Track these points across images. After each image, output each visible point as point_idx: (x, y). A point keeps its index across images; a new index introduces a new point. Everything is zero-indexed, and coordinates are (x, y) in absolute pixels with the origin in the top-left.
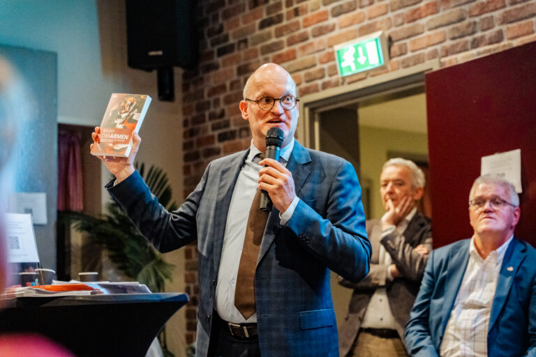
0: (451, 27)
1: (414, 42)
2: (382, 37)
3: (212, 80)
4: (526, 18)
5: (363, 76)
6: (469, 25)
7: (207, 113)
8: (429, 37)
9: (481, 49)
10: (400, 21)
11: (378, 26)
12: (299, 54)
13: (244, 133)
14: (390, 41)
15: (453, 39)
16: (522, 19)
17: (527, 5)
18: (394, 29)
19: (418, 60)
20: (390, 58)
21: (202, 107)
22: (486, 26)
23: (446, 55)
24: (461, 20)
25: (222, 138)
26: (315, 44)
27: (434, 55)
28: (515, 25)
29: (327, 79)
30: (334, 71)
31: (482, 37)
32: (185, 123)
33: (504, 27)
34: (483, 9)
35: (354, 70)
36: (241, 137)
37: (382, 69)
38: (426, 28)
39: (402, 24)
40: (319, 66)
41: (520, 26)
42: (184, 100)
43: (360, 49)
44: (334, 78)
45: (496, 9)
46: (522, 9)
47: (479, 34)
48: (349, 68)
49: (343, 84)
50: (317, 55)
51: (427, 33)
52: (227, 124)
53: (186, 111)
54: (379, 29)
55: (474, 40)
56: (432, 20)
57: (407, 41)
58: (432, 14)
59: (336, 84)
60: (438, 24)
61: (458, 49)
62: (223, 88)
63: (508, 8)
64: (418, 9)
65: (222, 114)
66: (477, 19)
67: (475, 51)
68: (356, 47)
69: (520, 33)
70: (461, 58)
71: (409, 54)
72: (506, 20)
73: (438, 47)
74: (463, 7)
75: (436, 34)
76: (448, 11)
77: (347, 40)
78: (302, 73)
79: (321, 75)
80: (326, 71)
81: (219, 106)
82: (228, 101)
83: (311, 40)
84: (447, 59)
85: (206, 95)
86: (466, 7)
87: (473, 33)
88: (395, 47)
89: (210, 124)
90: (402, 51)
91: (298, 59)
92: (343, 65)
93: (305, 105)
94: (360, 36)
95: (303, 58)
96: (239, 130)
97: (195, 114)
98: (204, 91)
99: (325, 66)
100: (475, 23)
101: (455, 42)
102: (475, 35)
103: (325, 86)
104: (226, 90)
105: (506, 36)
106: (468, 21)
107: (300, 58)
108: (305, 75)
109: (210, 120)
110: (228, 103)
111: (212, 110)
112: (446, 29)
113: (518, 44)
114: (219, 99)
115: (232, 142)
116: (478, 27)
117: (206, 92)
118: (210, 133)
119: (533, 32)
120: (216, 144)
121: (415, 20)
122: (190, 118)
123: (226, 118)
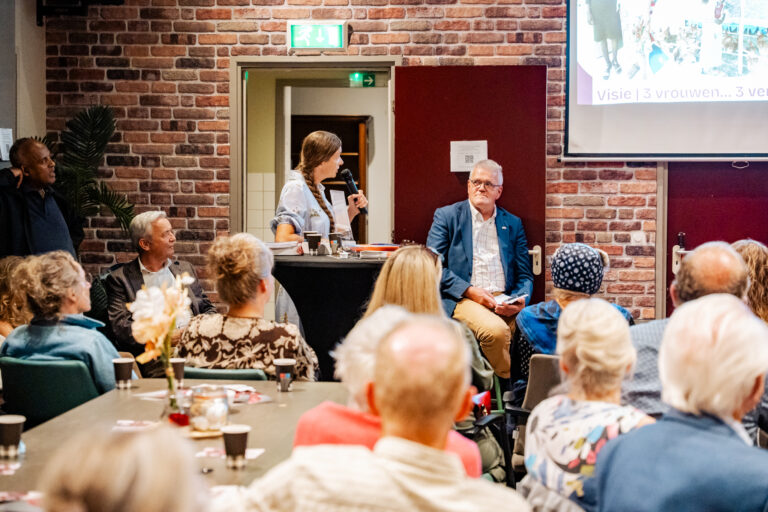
0: (416, 33)
1: (376, 37)
2: (345, 25)
3: (99, 14)
4: (488, 43)
5: (317, 53)
6: (434, 36)
7: (90, 46)
8: (393, 36)
9: (445, 57)
10: (363, 15)
11: (337, 13)
12: (234, 16)
13: (151, 76)
14: (350, 28)
15: (417, 43)
16: (483, 43)
17: (490, 34)
18: (353, 20)
19: (379, 52)
20: (349, 44)
21: (82, 38)
22: (450, 41)
23: (410, 55)
24: (427, 30)
25: (112, 75)
26: (258, 12)
27: (396, 51)
28: (476, 45)
29: (270, 45)
30: (282, 40)
31: (446, 48)
32: (51, 50)
33: (467, 45)
34: (448, 27)
35: (308, 45)
36: (144, 79)
37: (341, 51)
38: (389, 28)
39: (364, 18)
40: (260, 33)
41: (482, 48)
43: (320, 30)
44: (280, 48)
45: (460, 30)
46: (485, 35)
47: (442, 45)
48: (303, 42)
49: (291, 55)
50: (259, 22)
51: (390, 32)
52: (125, 63)
53: (51, 37)
54: (339, 18)
55: (438, 49)
56: (396, 23)
57: (370, 34)
58: (397, 18)
59: (284, 53)
60: (404, 27)
61: (422, 52)
62: (119, 26)
63: (472, 32)
64: (383, 10)
66: (442, 33)
67: (438, 57)
68: (315, 28)
69: (482, 53)
70: (425, 60)
71: (370, 45)
72: (469, 40)
73: (402, 46)
74: (429, 20)
75: (400, 35)
76: (413, 20)
77: (299, 18)
78: (238, 34)
79: (263, 41)
80: (270, 39)
81: (112, 42)
82: (127, 40)
83: (251, 6)
84: (411, 57)
85: (88, 28)
86: (432, 21)
87: (437, 43)
88: (356, 36)
89: (95, 58)
90: (363, 41)
91: (233, 20)
92: (296, 39)
93: (239, 64)
94: (317, 18)
95: (241, 21)
96: (144, 72)
97: (68, 43)
98: (85, 23)
99: (269, 34)
100: (440, 35)
101: (419, 45)
102: (440, 45)
103: (267, 52)
104: (124, 29)
105: (468, 51)
106: (432, 32)
107: (236, 20)
108: (242, 37)
109: (94, 53)
110: (125, 42)
111: (98, 44)
112: (410, 33)
113: (478, 61)
114: (112, 35)
115: (131, 82)
116: (444, 39)
117: (88, 24)
118: (95, 67)
119: (492, 55)
120: (106, 80)
121: (378, 18)
122: (59, 46)
123: (122, 56)
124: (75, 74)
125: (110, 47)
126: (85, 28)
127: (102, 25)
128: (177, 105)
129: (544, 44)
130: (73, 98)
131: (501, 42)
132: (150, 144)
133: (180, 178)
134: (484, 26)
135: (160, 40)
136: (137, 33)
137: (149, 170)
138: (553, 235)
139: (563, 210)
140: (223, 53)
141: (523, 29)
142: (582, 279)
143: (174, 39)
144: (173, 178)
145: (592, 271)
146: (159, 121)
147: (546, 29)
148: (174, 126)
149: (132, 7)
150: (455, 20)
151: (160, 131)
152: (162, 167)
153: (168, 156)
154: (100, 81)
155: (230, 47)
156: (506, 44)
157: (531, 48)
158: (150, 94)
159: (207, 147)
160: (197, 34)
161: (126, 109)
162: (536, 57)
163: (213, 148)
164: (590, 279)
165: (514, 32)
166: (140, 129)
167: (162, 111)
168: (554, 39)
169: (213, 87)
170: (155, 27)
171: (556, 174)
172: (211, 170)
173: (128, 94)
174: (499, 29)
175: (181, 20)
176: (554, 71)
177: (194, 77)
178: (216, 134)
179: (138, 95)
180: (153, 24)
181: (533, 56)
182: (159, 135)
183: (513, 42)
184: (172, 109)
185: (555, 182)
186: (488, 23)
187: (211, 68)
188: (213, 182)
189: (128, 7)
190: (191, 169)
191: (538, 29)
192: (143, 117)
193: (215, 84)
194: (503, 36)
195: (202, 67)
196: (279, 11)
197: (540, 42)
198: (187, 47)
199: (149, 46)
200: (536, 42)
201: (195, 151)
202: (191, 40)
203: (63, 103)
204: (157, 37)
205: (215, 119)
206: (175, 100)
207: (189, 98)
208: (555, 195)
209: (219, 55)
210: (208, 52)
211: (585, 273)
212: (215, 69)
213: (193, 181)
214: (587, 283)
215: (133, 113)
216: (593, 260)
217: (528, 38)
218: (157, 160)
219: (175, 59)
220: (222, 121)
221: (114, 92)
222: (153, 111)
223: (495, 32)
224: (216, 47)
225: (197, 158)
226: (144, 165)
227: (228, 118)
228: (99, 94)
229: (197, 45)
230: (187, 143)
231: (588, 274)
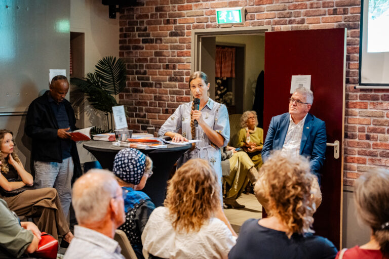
0: (279, 12)
1: (259, 15)
2: (242, 9)
3: (139, 11)
4: (317, 16)
5: (230, 26)
6: (288, 13)
7: (135, 27)
8: (267, 14)
9: (294, 25)
10: (252, 4)
11: (240, 3)
12: (193, 8)
13: (159, 41)
14: (246, 11)
15: (279, 18)
16: (315, 16)
17: (318, 10)
18: (248, 7)
19: (260, 24)
20: (245, 20)
21: (132, 24)
22: (296, 15)
23: (275, 25)
24: (285, 10)
25: (144, 41)
26: (204, 5)
27: (269, 23)
28: (311, 17)
29: (209, 23)
30: (214, 20)
31: (294, 20)
32: (121, 30)
33: (306, 18)
34: (296, 7)
35: (225, 22)
36: (156, 43)
37: (241, 24)
38: (265, 10)
39: (253, 5)
40: (205, 16)
41: (314, 19)
42: (120, 18)
43: (230, 13)
44: (213, 24)
45: (302, 9)
46: (315, 11)
47: (292, 18)
48: (223, 20)
49: (218, 28)
50: (204, 10)
51: (265, 12)
52: (148, 35)
53: (121, 23)
54: (241, 6)
55: (290, 21)
56: (269, 7)
57: (256, 14)
58: (269, 4)
59: (215, 27)
60: (272, 9)
61: (282, 23)
62: (147, 16)
63: (308, 9)
64: (262, 0)
65: (145, 29)
66: (292, 11)
67: (290, 26)
68: (228, 12)
69: (314, 22)
70: (283, 28)
71: (256, 20)
72: (306, 15)
73: (272, 20)
74: (286, 4)
75: (270, 13)
76: (278, 4)
77: (222, 7)
78: (195, 18)
79: (206, 21)
80: (209, 19)
81: (144, 25)
82: (149, 23)
83: (201, 2)
84: (276, 26)
85: (135, 18)
86: (287, 4)
87: (290, 17)
88: (249, 15)
89: (137, 33)
90: (252, 18)
91: (193, 10)
92: (220, 19)
93: (196, 33)
94: (230, 7)
95: (196, 10)
96: (156, 39)
97: (127, 26)
98: (134, 15)
99: (209, 17)
100: (291, 13)
101: (280, 19)
102: (291, 18)
103: (208, 26)
104: (148, 18)
105: (306, 22)
106: (287, 11)
107: (195, 10)
108: (197, 19)
109: (137, 31)
110: (149, 24)
111: (139, 26)
112: (276, 12)
113: (311, 27)
114: (144, 21)
115: (151, 44)
116: (293, 15)
117: (135, 16)
118: (137, 38)
119: (319, 23)
120: (141, 44)
121: (260, 5)
122: (124, 28)
123: (147, 32)
124: (130, 41)
125: (143, 27)
126: (133, 18)
127: (140, 17)
128: (169, 56)
129: (349, 15)
130: (128, 53)
131: (325, 15)
132: (158, 76)
133: (170, 94)
134: (315, 6)
135: (162, 22)
136: (153, 19)
137: (158, 89)
138: (352, 134)
139: (358, 119)
140: (189, 28)
141: (337, 6)
142: (121, 169)
143: (168, 22)
144: (167, 94)
145: (128, 166)
146: (162, 64)
147: (351, 5)
148: (167, 67)
149: (152, 6)
150: (300, 3)
151: (162, 70)
152: (163, 88)
153: (165, 83)
154: (139, 45)
155: (191, 25)
156: (327, 16)
157: (341, 17)
158: (158, 50)
159: (181, 78)
160: (178, 19)
161: (149, 58)
162: (345, 23)
163: (183, 78)
164: (125, 171)
165: (332, 8)
166: (154, 69)
167: (162, 59)
168: (355, 12)
169: (184, 46)
170: (161, 16)
171: (355, 96)
172: (182, 90)
173: (150, 51)
174: (323, 7)
175: (171, 12)
176: (355, 32)
177: (176, 41)
178: (185, 71)
179: (153, 51)
180: (160, 14)
181: (343, 22)
182: (161, 72)
183: (331, 15)
184: (167, 58)
185: (354, 101)
186: (317, 3)
187: (183, 36)
188: (183, 96)
189: (150, 6)
190: (174, 89)
191: (346, 6)
192: (155, 62)
193: (185, 45)
194: (325, 11)
195: (180, 36)
196: (213, 4)
197: (347, 14)
198: (173, 25)
199: (158, 26)
200: (345, 14)
201: (176, 80)
202: (175, 22)
203: (125, 55)
204: (161, 21)
205: (185, 63)
206: (169, 53)
207: (174, 52)
208: (354, 110)
209: (187, 29)
210: (182, 28)
211: (123, 166)
212: (185, 37)
213: (175, 96)
214: (124, 173)
215: (151, 60)
216: (131, 159)
217: (340, 11)
218: (160, 84)
219: (169, 32)
220: (188, 64)
221: (144, 50)
222: (159, 59)
223: (321, 9)
224: (186, 25)
225: (177, 84)
226: (155, 87)
227: (190, 62)
228: (138, 51)
229: (178, 25)
230: (173, 76)
231: (125, 167)
